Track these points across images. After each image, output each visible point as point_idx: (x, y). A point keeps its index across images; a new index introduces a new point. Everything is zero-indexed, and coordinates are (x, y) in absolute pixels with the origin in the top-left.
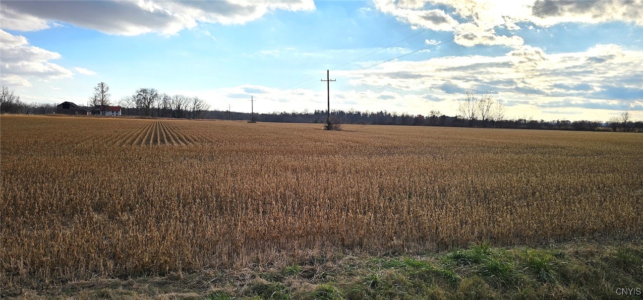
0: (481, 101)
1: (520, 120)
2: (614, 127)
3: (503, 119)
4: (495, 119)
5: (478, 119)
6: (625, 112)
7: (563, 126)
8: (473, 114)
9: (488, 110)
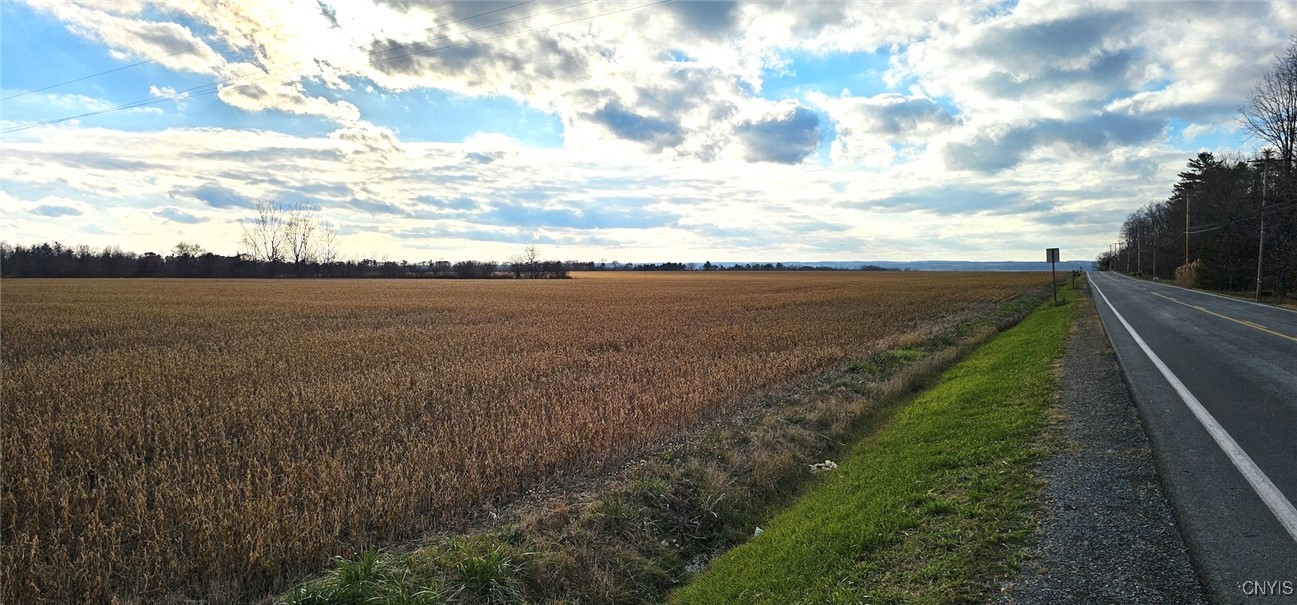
0: (290, 224)
1: (366, 262)
2: (518, 270)
3: (336, 260)
4: (321, 260)
5: (287, 260)
6: (530, 246)
7: (439, 270)
8: (275, 251)
9: (304, 242)
